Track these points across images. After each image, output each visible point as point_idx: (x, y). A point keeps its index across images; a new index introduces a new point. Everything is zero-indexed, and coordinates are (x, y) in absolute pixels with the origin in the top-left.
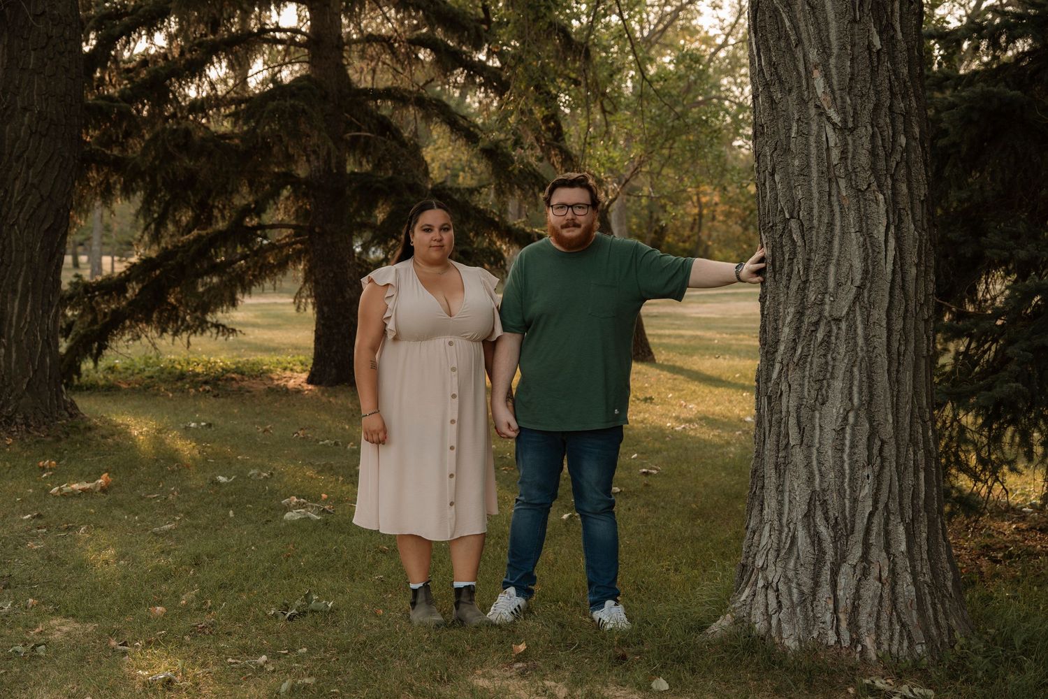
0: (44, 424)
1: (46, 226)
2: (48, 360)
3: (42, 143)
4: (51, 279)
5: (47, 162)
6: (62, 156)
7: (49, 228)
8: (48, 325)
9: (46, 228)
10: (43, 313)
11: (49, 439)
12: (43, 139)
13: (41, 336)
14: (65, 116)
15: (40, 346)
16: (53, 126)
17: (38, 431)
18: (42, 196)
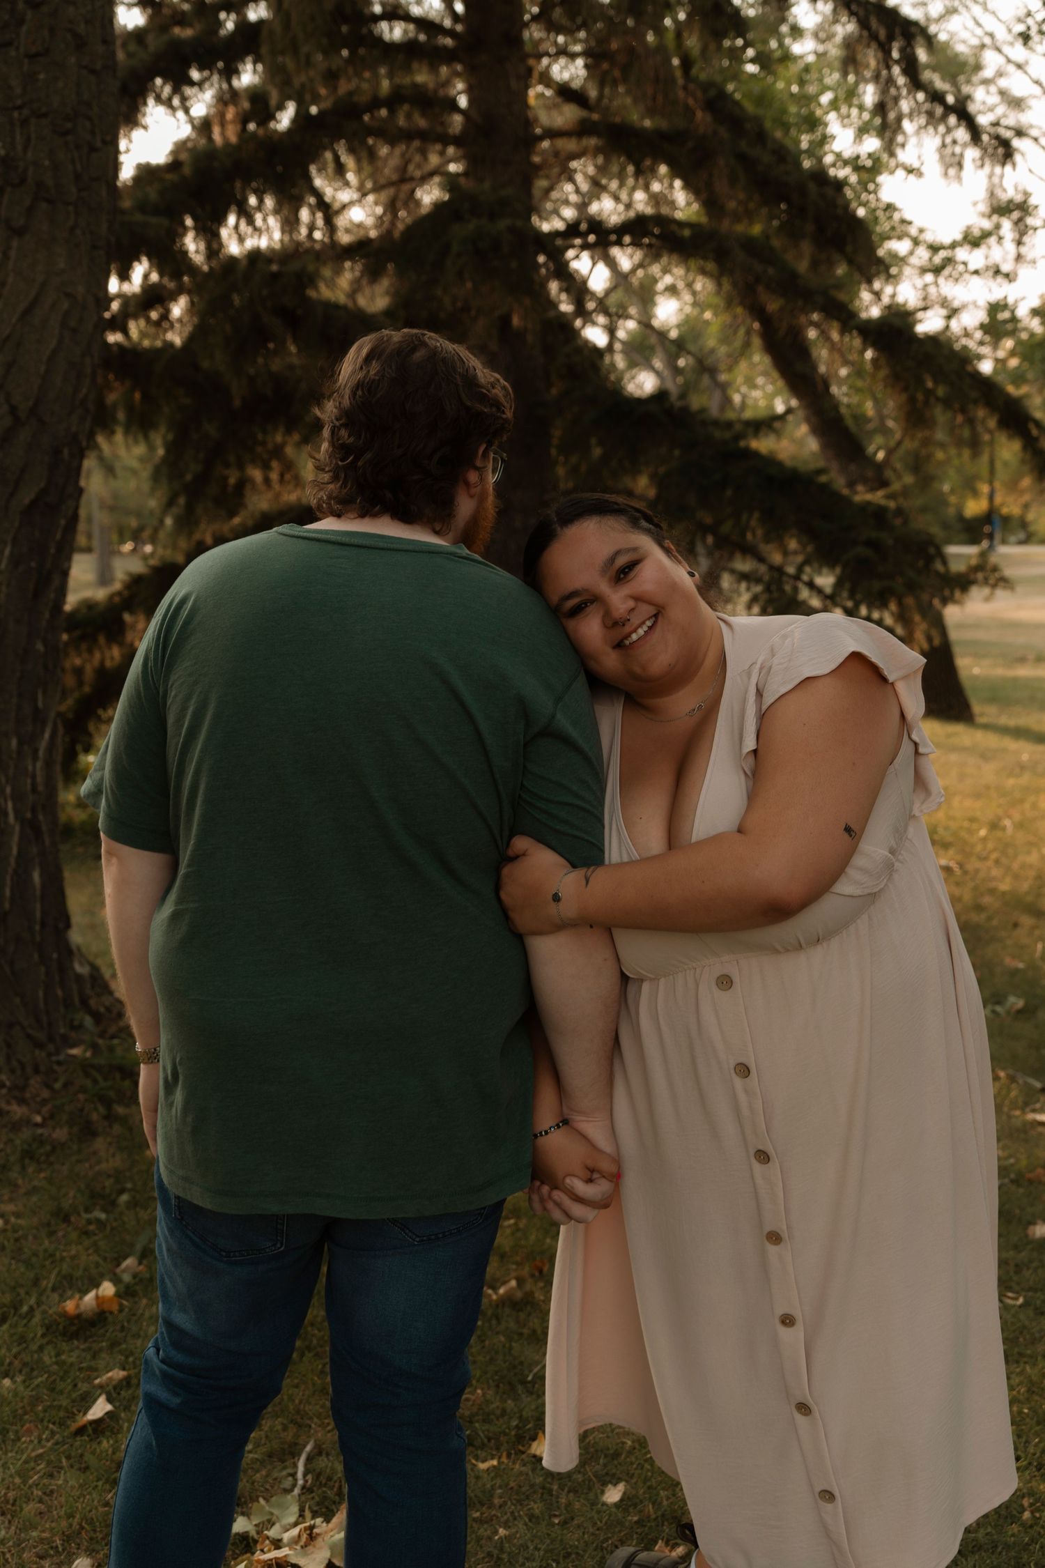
0: (37, 1071)
1: (26, 496)
2: (36, 876)
3: (13, 254)
4: (40, 647)
5: (28, 311)
6: (68, 295)
7: (34, 503)
8: (34, 777)
9: (27, 501)
10: (20, 744)
11: (61, 1134)
12: (15, 243)
13: (16, 811)
14: (78, 177)
15: (16, 838)
16: (44, 205)
17: (22, 1101)
18: (13, 410)
